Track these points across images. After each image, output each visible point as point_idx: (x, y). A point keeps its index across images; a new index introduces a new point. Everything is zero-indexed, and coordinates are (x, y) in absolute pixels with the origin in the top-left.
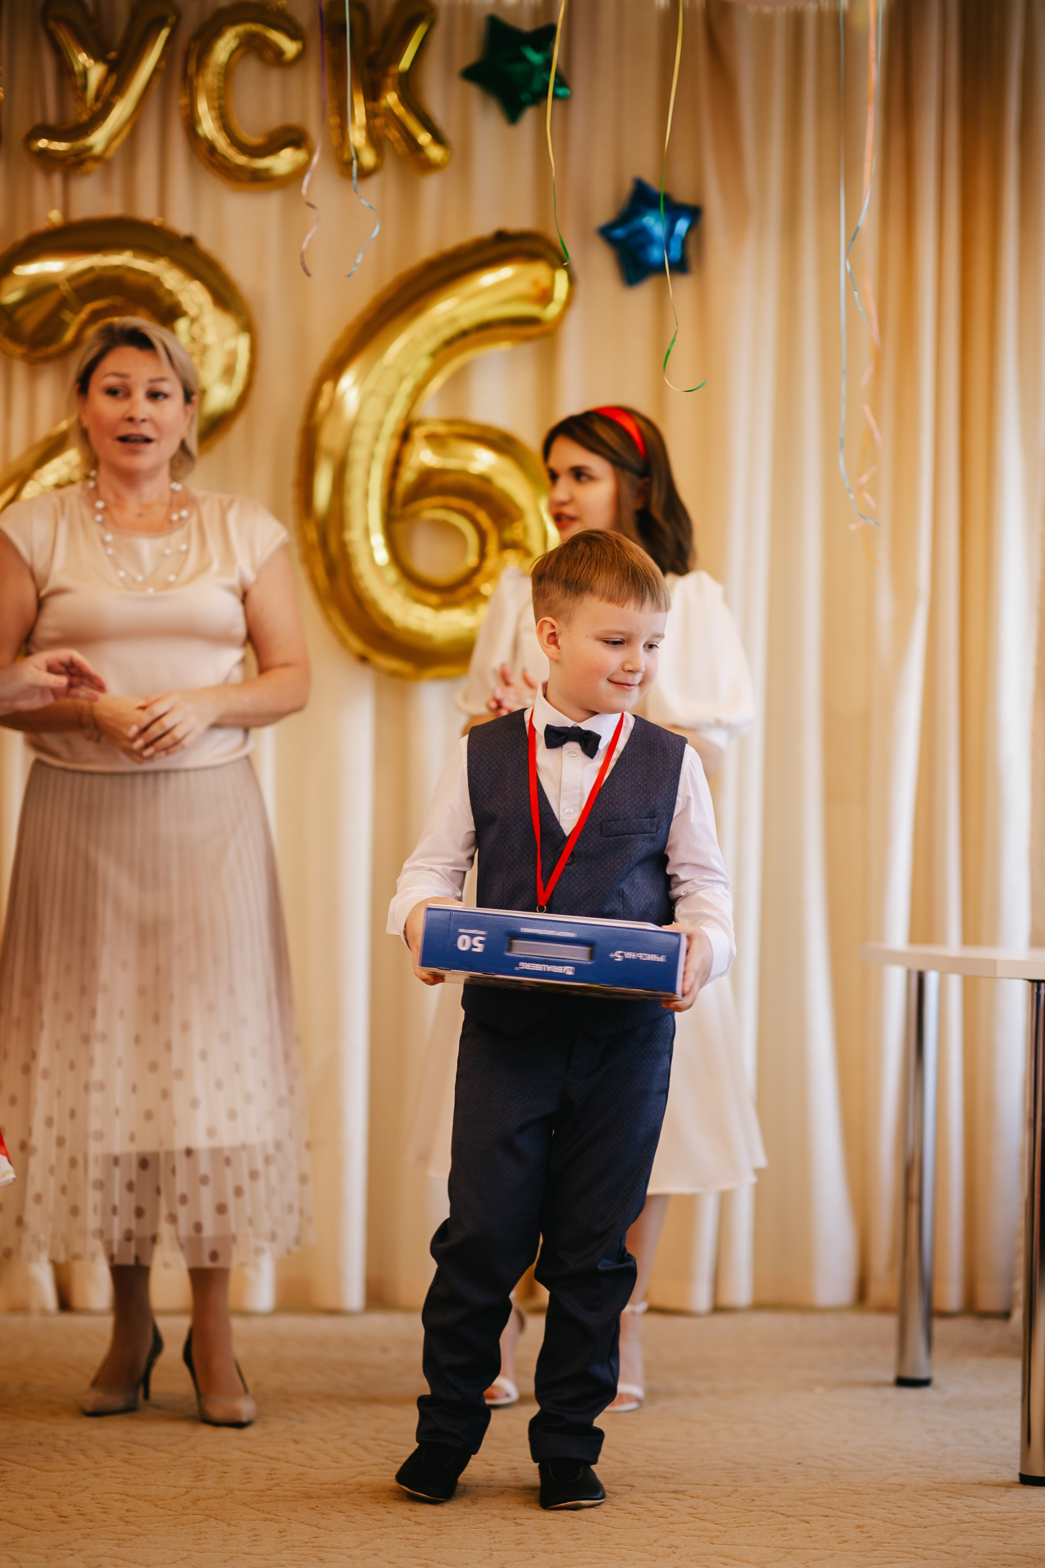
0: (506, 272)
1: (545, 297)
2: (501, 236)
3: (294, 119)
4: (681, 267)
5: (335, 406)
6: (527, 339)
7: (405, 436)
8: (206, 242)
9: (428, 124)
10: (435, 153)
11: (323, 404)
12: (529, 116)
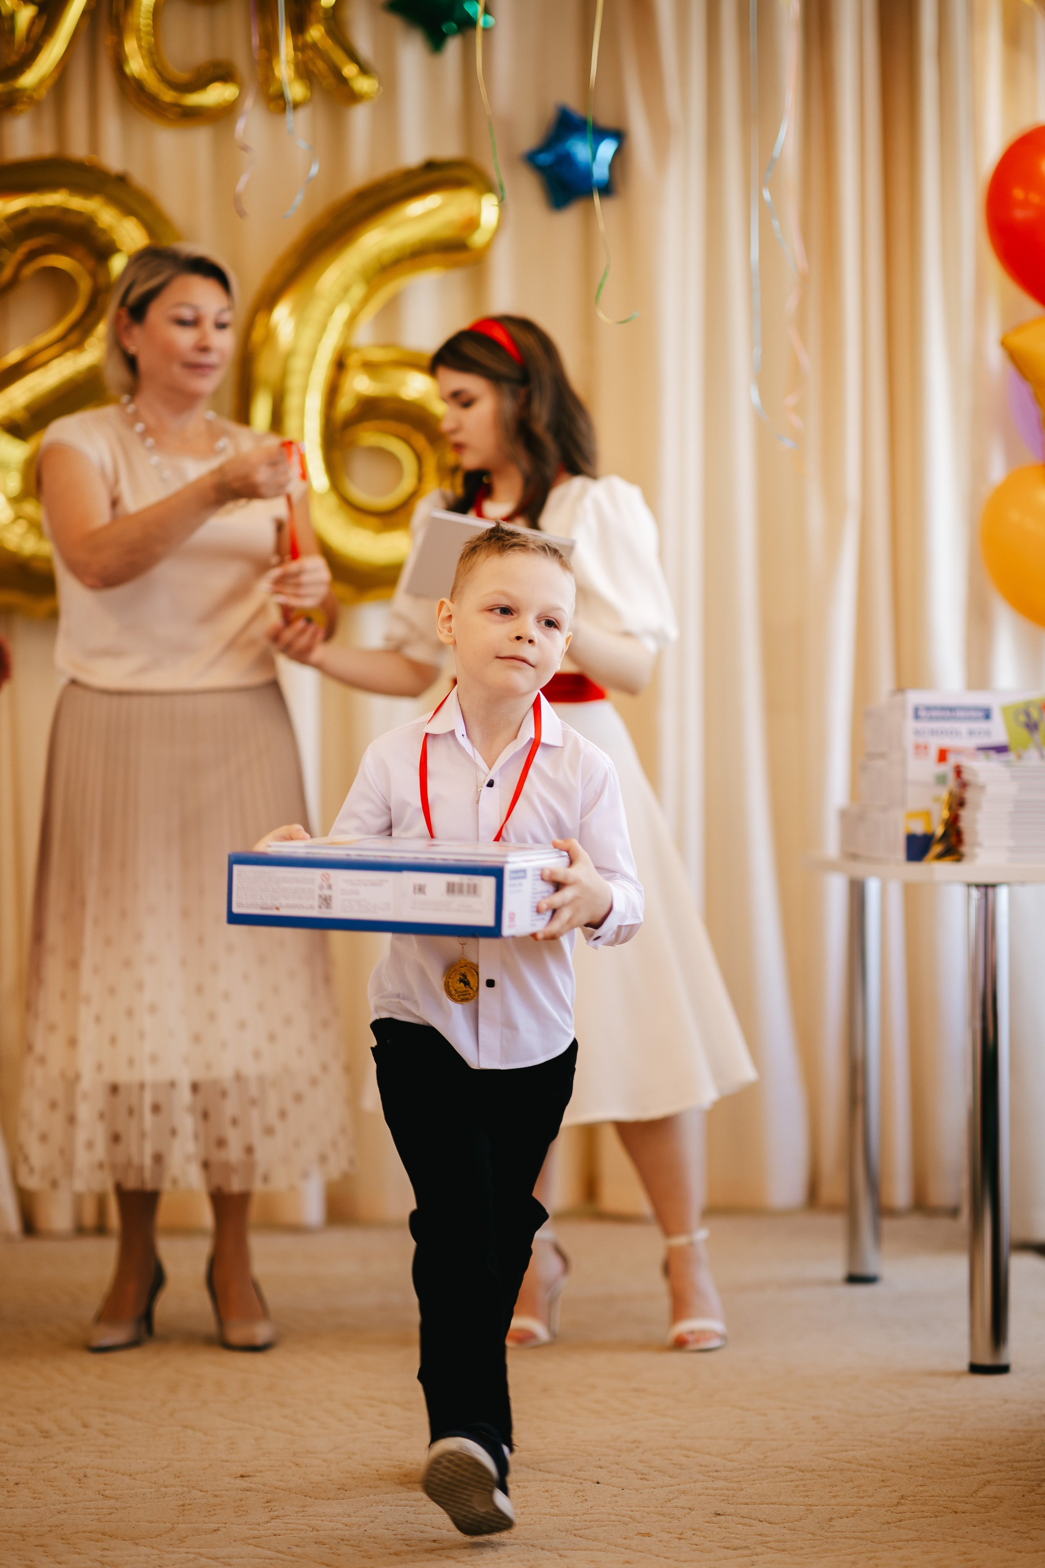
0: (433, 201)
1: (472, 224)
2: (430, 166)
3: (221, 55)
4: (607, 190)
5: (270, 336)
6: (456, 265)
7: (340, 365)
8: (139, 178)
9: (353, 56)
10: (363, 85)
11: (257, 334)
12: (453, 46)
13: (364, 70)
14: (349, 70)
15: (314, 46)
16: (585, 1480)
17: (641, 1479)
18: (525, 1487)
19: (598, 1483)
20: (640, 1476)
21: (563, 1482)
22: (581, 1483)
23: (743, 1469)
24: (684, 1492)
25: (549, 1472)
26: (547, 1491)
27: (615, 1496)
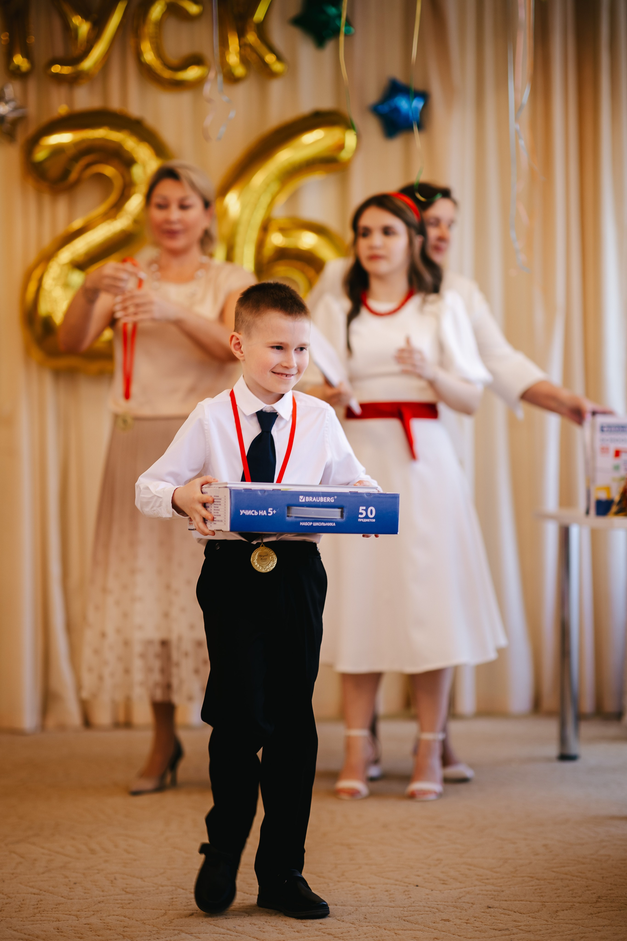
0: (317, 133)
1: (341, 147)
2: (316, 113)
3: (197, 50)
6: (332, 171)
7: (265, 228)
8: (149, 121)
9: (272, 50)
10: (277, 67)
12: (330, 44)
13: (279, 58)
14: (270, 58)
15: (250, 46)
16: (410, 884)
17: (443, 884)
18: (374, 888)
19: (417, 886)
20: (442, 882)
21: (396, 885)
22: (407, 886)
23: (503, 878)
24: (468, 893)
25: (388, 878)
26: (387, 891)
27: (427, 895)
